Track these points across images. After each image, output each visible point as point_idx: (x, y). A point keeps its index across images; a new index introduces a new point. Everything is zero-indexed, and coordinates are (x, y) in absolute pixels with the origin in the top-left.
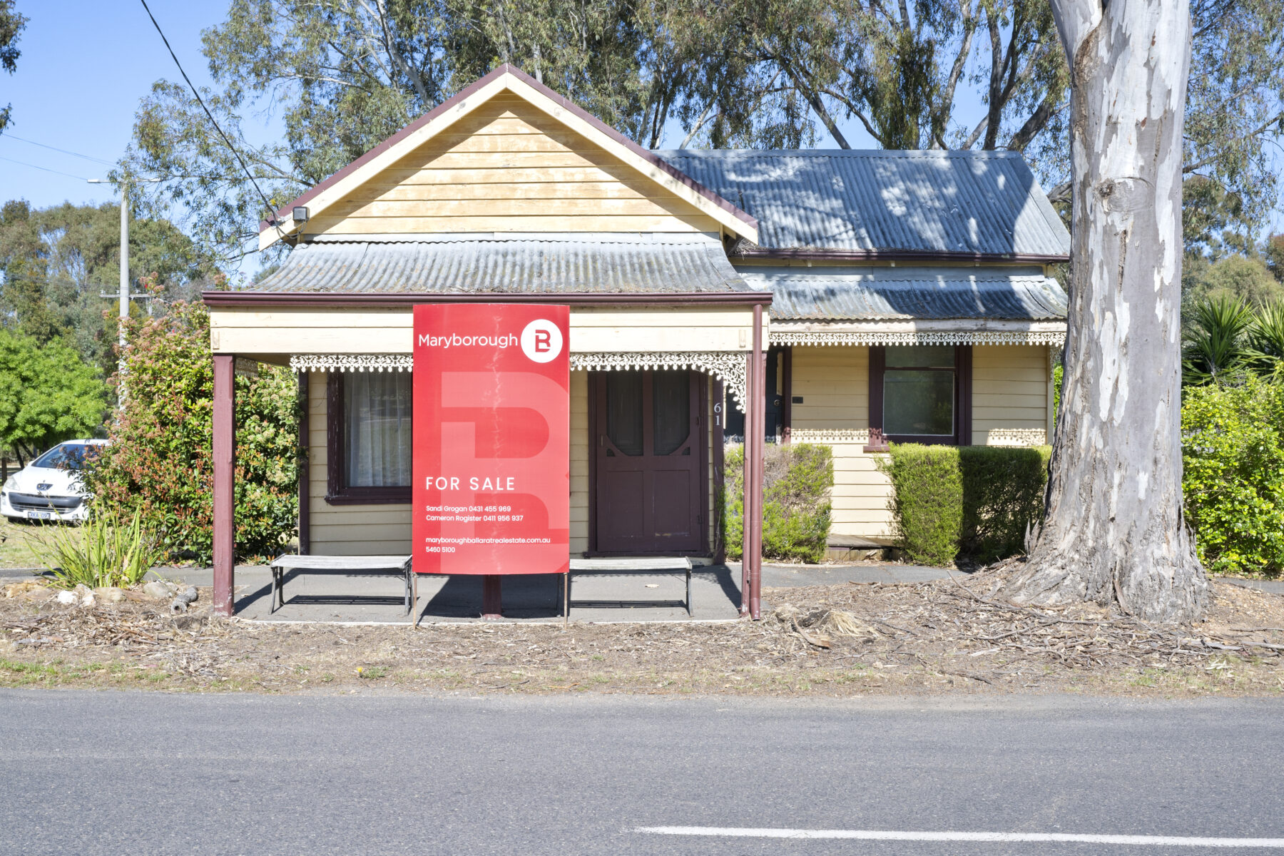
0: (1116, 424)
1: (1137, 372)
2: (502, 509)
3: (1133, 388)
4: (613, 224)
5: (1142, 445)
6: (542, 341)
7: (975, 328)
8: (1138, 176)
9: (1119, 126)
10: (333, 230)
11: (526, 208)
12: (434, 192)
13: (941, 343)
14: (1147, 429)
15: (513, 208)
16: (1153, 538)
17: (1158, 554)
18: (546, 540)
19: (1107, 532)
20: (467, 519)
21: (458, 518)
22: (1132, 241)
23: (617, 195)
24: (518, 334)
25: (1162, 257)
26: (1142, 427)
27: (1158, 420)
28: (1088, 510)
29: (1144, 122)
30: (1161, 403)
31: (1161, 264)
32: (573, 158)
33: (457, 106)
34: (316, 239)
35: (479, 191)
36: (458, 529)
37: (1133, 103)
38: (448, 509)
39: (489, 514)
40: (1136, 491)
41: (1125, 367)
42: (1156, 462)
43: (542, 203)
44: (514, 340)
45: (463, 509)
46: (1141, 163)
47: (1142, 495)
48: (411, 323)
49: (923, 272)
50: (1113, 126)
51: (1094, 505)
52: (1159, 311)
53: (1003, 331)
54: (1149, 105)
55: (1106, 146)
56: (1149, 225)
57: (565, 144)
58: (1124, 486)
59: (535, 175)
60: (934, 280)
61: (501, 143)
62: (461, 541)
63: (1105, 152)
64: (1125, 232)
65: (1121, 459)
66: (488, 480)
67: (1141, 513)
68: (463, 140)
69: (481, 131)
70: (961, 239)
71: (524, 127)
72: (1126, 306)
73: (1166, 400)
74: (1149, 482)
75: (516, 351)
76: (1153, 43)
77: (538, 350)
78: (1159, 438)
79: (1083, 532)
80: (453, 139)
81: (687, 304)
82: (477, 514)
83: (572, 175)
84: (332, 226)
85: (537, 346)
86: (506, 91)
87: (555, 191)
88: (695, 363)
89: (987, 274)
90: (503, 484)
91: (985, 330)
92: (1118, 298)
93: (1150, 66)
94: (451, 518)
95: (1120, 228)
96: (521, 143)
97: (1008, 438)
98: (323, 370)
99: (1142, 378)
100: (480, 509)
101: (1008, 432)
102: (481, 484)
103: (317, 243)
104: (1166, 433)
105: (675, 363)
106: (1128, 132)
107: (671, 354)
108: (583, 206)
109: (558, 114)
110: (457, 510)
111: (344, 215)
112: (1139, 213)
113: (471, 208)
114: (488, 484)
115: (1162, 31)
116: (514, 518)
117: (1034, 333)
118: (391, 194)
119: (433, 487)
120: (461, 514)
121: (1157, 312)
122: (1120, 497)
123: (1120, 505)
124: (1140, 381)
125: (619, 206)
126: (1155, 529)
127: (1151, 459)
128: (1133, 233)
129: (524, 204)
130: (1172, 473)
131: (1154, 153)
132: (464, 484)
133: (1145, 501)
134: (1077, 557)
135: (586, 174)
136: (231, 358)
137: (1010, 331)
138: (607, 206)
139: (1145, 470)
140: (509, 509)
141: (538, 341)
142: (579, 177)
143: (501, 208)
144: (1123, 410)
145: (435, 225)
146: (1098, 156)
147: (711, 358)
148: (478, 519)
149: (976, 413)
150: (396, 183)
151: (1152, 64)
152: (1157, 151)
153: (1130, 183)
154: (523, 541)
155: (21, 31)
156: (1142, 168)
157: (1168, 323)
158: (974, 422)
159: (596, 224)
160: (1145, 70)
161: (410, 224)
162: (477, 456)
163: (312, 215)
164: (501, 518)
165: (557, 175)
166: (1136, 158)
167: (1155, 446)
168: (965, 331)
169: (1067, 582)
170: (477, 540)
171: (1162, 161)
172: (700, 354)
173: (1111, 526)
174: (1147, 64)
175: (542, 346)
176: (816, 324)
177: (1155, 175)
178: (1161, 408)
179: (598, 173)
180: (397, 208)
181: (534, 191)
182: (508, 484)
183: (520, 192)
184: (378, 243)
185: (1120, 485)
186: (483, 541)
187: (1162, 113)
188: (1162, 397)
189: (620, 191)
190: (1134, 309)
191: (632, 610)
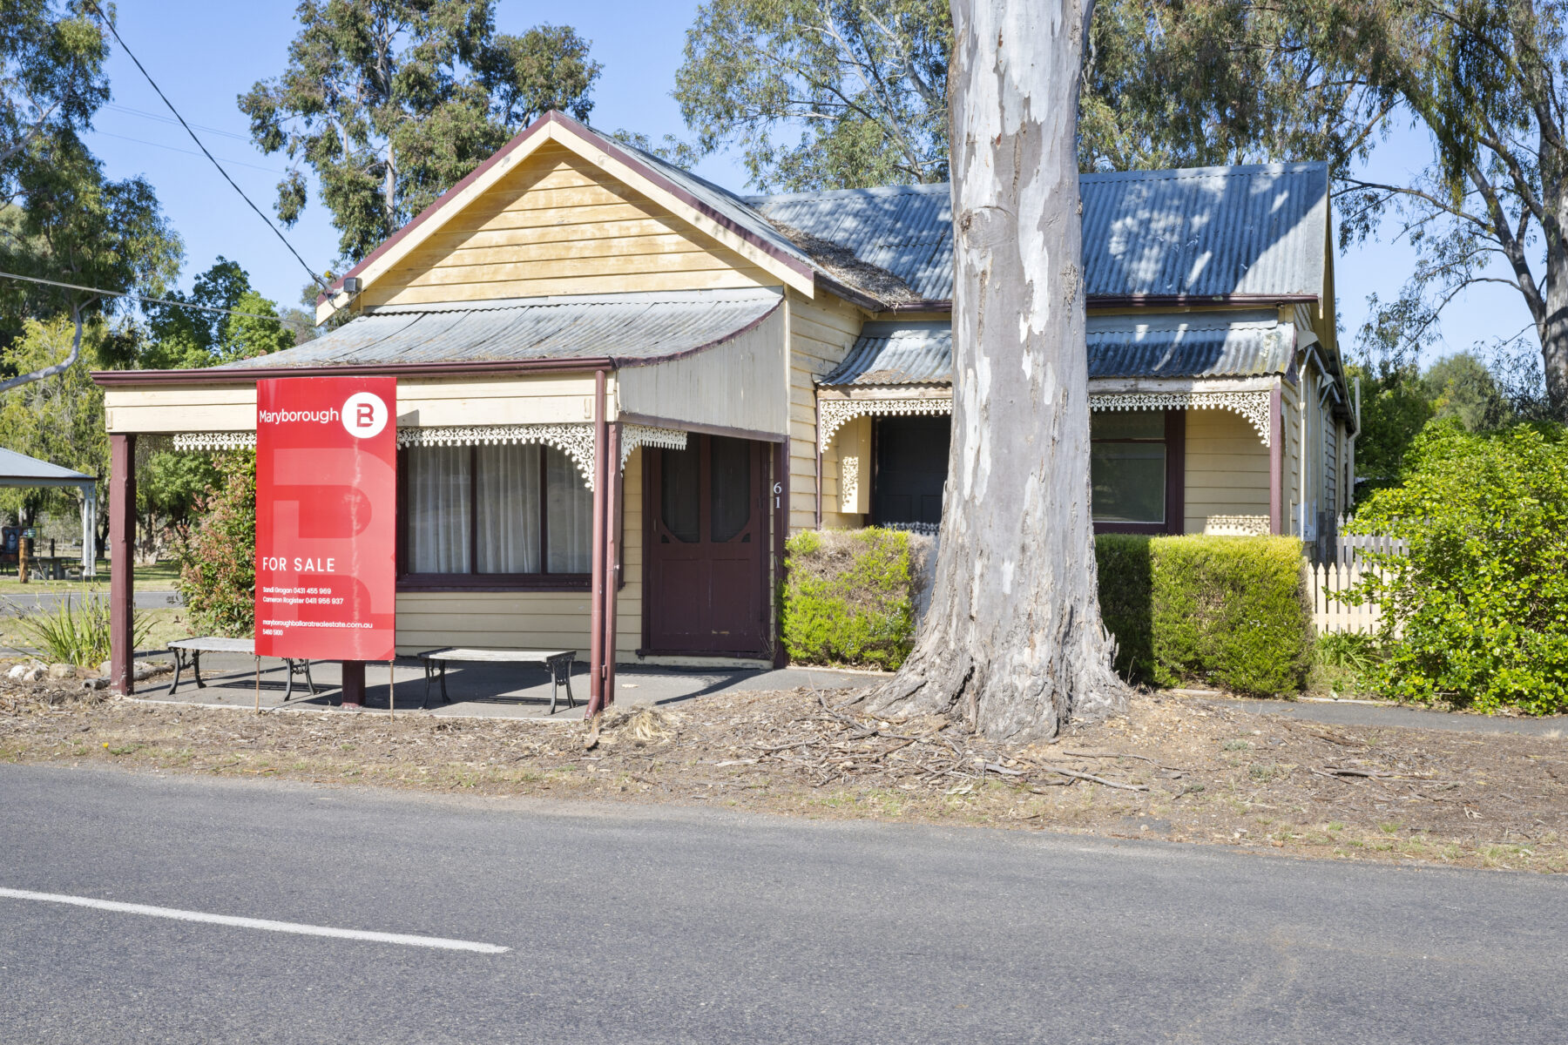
0: (977, 502)
1: (1001, 441)
2: (322, 591)
3: (996, 460)
4: (670, 281)
5: (1009, 529)
6: (367, 414)
7: (1124, 389)
8: (994, 204)
9: (976, 146)
10: (394, 300)
11: (581, 268)
12: (490, 255)
13: (1140, 408)
14: (1014, 509)
15: (568, 268)
16: (1015, 641)
17: (1017, 659)
18: (367, 625)
19: (966, 630)
20: (293, 601)
21: (285, 600)
22: (991, 283)
23: (673, 248)
24: (339, 408)
25: (1030, 302)
26: (1008, 508)
27: (1027, 497)
28: (952, 607)
29: (999, 139)
30: (1031, 478)
31: (1028, 309)
32: (629, 210)
33: (502, 161)
34: (376, 311)
35: (534, 252)
36: (284, 612)
37: (987, 118)
38: (278, 590)
39: (311, 596)
40: (1000, 584)
41: (987, 434)
42: (1024, 549)
43: (596, 262)
44: (334, 415)
45: (289, 591)
46: (999, 188)
47: (1007, 589)
48: (255, 400)
49: (1118, 321)
50: (971, 145)
51: (957, 600)
52: (1027, 366)
53: (1161, 393)
54: (1002, 117)
55: (966, 171)
56: (1011, 263)
57: (620, 195)
58: (987, 578)
59: (589, 231)
60: (1133, 332)
61: (557, 198)
62: (287, 624)
63: (966, 176)
64: (984, 273)
65: (983, 546)
66: (310, 560)
67: (1004, 609)
68: (519, 196)
69: (535, 187)
70: (1176, 280)
71: (580, 180)
72: (986, 360)
73: (1038, 473)
74: (1014, 574)
75: (337, 426)
76: (1000, 43)
77: (360, 425)
78: (1029, 520)
79: (946, 632)
80: (508, 197)
81: (526, 372)
82: (300, 596)
83: (628, 228)
84: (393, 296)
85: (359, 420)
86: (551, 141)
87: (610, 247)
88: (544, 436)
89: (1205, 321)
90: (324, 565)
91: (1136, 392)
92: (979, 351)
93: (1000, 72)
94: (279, 600)
95: (979, 268)
96: (576, 197)
97: (1233, 527)
98: (200, 448)
99: (1009, 447)
100: (302, 590)
101: (1232, 520)
102: (304, 564)
103: (378, 315)
104: (1039, 514)
105: (524, 436)
106: (985, 152)
107: (520, 426)
108: (639, 264)
109: (602, 162)
110: (285, 591)
111: (403, 284)
112: (998, 249)
113: (526, 271)
114: (309, 566)
115: (1011, 27)
116: (334, 601)
117: (1201, 394)
118: (449, 260)
119: (267, 567)
120: (289, 596)
121: (1024, 367)
122: (982, 591)
123: (982, 601)
124: (1006, 451)
125: (676, 261)
126: (1018, 630)
127: (1019, 545)
128: (992, 273)
129: (577, 263)
130: (1047, 563)
131: (1013, 176)
132: (290, 565)
133: (1010, 596)
134: (938, 661)
135: (641, 227)
136: (124, 437)
137: (1170, 393)
138: (665, 261)
139: (1011, 560)
140: (329, 591)
141: (360, 415)
142: (634, 231)
143: (555, 269)
144: (985, 485)
145: (490, 291)
146: (961, 182)
147: (559, 431)
148: (301, 601)
149: (1190, 495)
150: (454, 248)
151: (1002, 69)
152: (1017, 172)
153: (987, 212)
154: (343, 625)
155: (595, 80)
156: (1000, 194)
157: (1040, 380)
158: (1186, 506)
159: (652, 282)
160: (995, 77)
161: (467, 291)
162: (301, 536)
163: (364, 285)
164: (321, 601)
165: (612, 229)
166: (994, 182)
167: (1023, 531)
168: (1113, 394)
169: (925, 690)
170: (300, 623)
171: (1026, 184)
172: (548, 426)
173: (972, 626)
174: (996, 69)
175: (365, 420)
176: (931, 389)
177: (1016, 202)
178: (1032, 484)
179: (656, 226)
180: (455, 274)
181: (589, 249)
182: (329, 565)
183: (574, 250)
184: (434, 313)
185: (982, 575)
186: (305, 624)
187: (1018, 127)
188: (1033, 470)
189: (678, 243)
190: (995, 364)
191: (520, 707)
